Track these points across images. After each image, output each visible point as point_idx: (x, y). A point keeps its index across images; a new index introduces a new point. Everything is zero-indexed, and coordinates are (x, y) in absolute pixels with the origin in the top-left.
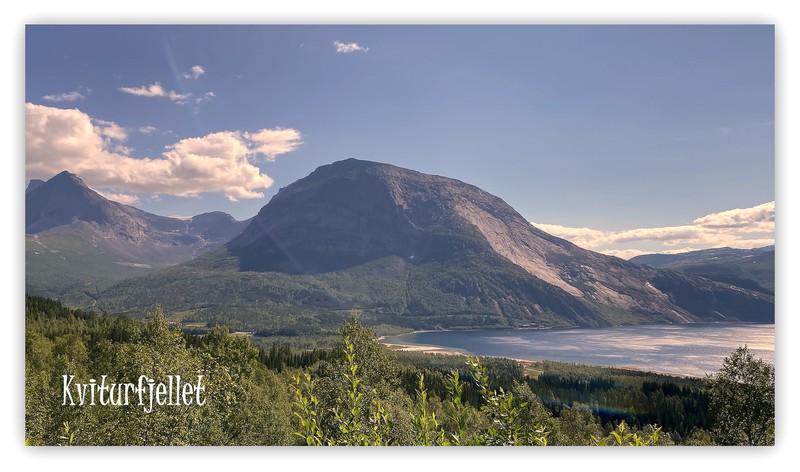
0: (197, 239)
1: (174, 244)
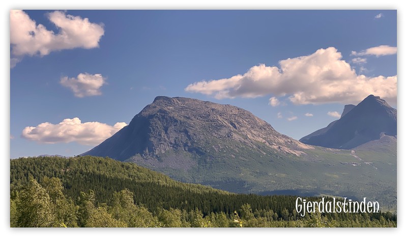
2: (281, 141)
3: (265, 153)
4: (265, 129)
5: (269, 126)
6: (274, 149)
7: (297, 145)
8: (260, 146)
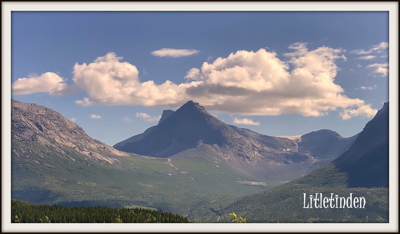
0: (307, 157)
1: (286, 162)
2: (93, 146)
3: (74, 160)
4: (75, 133)
5: (81, 129)
6: (85, 155)
7: (110, 151)
8: (69, 152)
